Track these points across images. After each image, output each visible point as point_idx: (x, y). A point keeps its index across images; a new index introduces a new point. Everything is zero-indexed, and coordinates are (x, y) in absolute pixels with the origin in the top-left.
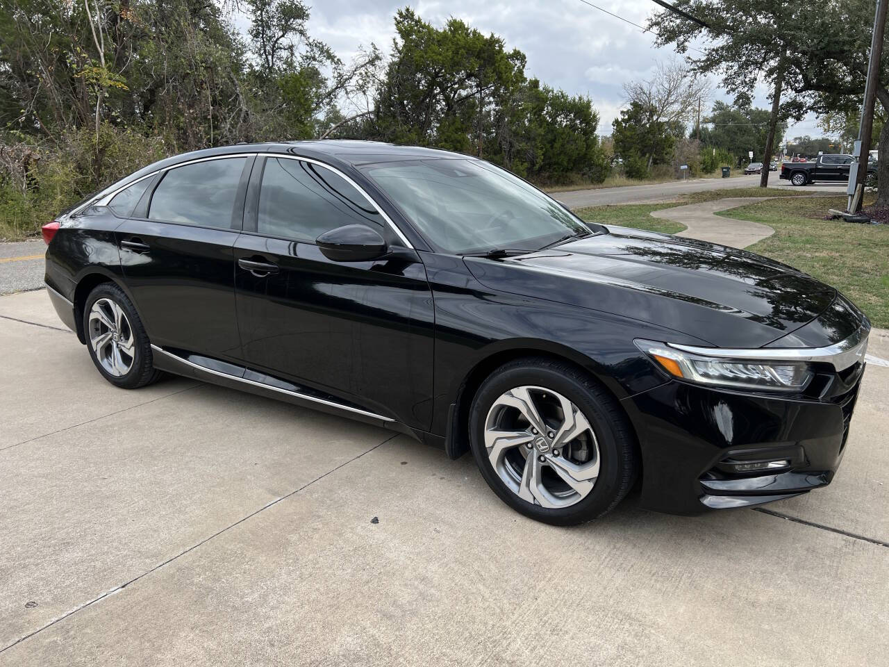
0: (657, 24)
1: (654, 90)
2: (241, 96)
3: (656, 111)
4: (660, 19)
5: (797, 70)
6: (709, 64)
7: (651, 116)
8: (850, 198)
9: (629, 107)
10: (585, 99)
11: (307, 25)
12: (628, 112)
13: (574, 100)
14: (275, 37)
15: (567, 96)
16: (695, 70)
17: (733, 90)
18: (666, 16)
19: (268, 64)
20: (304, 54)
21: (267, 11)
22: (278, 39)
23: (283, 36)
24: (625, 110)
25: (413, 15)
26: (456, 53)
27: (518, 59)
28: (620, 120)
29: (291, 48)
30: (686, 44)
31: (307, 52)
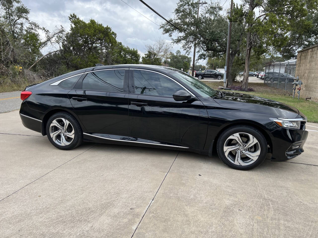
0: (163, 27)
1: (155, 47)
2: (10, 43)
3: (156, 55)
4: (163, 26)
5: (205, 45)
6: (178, 41)
7: (155, 56)
8: (224, 83)
9: (147, 53)
10: (135, 50)
11: (29, 16)
12: (147, 54)
13: (132, 50)
14: (14, 19)
15: (130, 48)
16: (173, 42)
17: (185, 49)
18: (165, 25)
19: (12, 30)
20: (28, 27)
21: (11, 10)
22: (16, 20)
23: (18, 19)
24: (146, 54)
25: (76, 16)
26: (95, 31)
27: (113, 35)
28: (144, 57)
29: (22, 24)
30: (172, 34)
31: (29, 26)
